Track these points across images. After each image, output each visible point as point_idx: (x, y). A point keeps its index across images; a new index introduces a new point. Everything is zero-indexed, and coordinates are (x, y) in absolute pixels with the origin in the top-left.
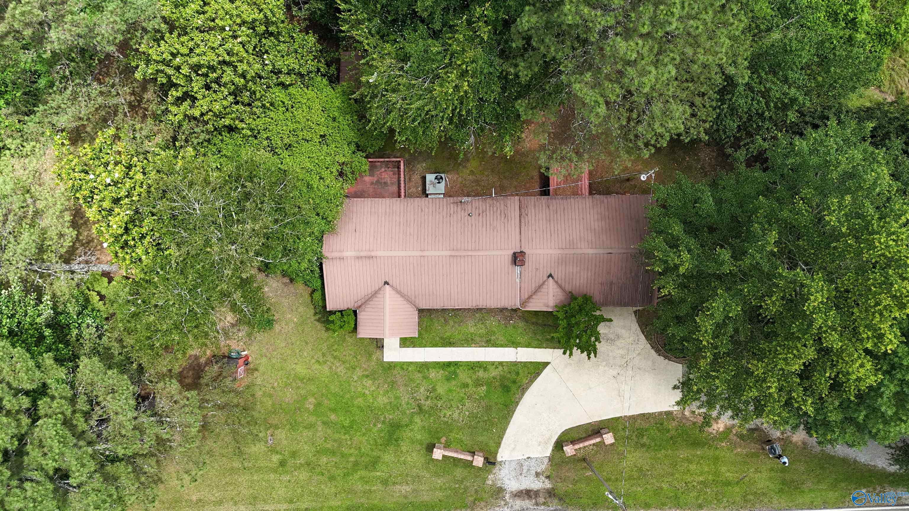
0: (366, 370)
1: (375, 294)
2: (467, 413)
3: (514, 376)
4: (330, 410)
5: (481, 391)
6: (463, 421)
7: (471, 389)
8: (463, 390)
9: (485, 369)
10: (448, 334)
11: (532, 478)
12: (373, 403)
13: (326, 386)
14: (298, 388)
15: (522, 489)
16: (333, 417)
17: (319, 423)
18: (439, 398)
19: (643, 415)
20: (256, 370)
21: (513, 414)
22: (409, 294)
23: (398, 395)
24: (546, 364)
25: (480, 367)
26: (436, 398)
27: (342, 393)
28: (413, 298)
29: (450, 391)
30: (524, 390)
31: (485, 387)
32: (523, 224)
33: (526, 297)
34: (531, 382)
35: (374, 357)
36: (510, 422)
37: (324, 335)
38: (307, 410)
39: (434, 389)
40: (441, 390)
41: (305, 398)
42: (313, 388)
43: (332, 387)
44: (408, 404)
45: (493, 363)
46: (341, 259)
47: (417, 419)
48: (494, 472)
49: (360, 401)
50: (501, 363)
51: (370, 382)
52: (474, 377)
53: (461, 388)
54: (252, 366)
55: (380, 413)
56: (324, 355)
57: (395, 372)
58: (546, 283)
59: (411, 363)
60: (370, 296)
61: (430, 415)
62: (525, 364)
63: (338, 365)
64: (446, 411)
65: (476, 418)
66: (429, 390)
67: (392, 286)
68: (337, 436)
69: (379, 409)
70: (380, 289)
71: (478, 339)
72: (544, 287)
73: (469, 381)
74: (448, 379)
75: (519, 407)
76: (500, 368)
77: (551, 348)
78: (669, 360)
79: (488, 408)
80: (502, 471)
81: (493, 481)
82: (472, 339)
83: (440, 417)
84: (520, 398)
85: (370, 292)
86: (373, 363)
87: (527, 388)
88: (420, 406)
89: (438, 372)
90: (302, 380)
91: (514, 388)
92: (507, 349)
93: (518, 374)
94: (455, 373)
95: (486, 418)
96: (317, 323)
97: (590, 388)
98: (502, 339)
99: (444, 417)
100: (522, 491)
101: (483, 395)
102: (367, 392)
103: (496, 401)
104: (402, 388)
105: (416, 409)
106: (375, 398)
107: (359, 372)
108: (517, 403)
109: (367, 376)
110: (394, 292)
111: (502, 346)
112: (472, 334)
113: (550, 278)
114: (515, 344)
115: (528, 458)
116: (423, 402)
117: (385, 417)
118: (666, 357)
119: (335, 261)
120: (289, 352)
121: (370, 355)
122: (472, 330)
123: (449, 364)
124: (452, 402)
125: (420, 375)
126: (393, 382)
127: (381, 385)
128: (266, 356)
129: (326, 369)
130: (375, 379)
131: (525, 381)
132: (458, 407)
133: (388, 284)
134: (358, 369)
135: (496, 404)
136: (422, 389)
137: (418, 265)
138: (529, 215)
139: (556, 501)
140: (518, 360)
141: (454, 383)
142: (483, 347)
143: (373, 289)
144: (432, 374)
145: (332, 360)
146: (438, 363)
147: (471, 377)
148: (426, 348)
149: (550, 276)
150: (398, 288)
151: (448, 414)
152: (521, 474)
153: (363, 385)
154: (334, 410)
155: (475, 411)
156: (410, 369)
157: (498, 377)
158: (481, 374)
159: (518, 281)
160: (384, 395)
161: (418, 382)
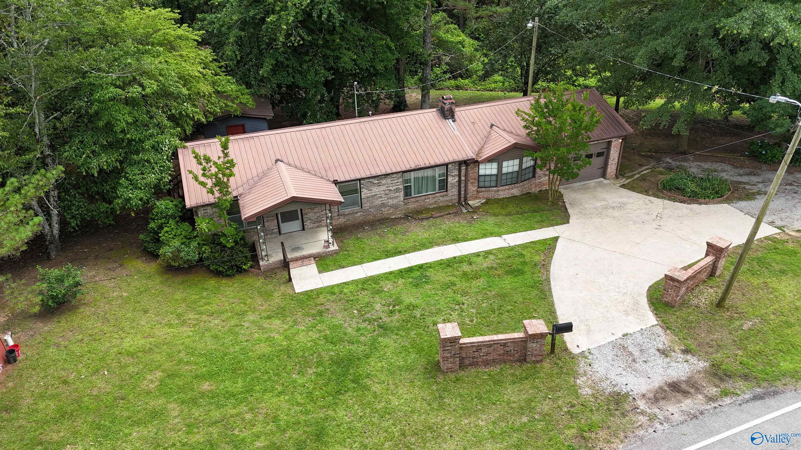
0: (265, 311)
1: (263, 175)
2: (473, 310)
3: (519, 259)
5: (479, 284)
7: (462, 285)
8: (449, 290)
9: (470, 262)
10: (391, 246)
11: (660, 361)
12: (290, 344)
15: (657, 385)
18: (412, 307)
21: (550, 292)
23: (335, 323)
24: (555, 239)
25: (460, 262)
26: (407, 309)
28: (323, 172)
29: (428, 296)
30: (546, 267)
31: (482, 279)
33: (477, 149)
34: (549, 257)
39: (398, 302)
40: (410, 299)
42: (158, 357)
44: (358, 329)
45: (476, 255)
48: (581, 371)
50: (488, 252)
51: (277, 322)
52: (458, 273)
53: (444, 289)
57: (321, 300)
59: (345, 283)
60: (256, 179)
61: (408, 330)
62: (525, 246)
64: (434, 318)
66: (390, 304)
67: (288, 164)
68: (216, 414)
70: (270, 169)
71: (438, 240)
72: (492, 135)
73: (454, 279)
74: (417, 286)
75: (553, 283)
76: (492, 256)
77: (549, 227)
78: (706, 204)
79: (504, 296)
80: (596, 366)
81: (590, 387)
82: (431, 243)
85: (255, 175)
86: (277, 301)
87: (549, 264)
88: (382, 326)
89: (396, 283)
91: (528, 269)
92: (486, 240)
93: (522, 255)
94: (424, 277)
98: (474, 234)
100: (661, 388)
101: (485, 287)
103: (511, 286)
104: (340, 315)
105: (379, 331)
106: (290, 338)
107: (252, 316)
108: (547, 280)
109: (269, 318)
111: (477, 239)
112: (427, 239)
113: (494, 127)
114: (496, 234)
115: (624, 336)
116: (386, 320)
118: (700, 204)
121: (268, 294)
122: (425, 236)
123: (409, 270)
125: (366, 292)
126: (321, 312)
127: (299, 320)
128: (58, 345)
130: (285, 317)
131: (539, 258)
132: (452, 308)
133: (281, 161)
134: (249, 313)
135: (515, 289)
136: (378, 306)
139: (740, 383)
140: (512, 245)
142: (451, 244)
143: (260, 171)
144: (387, 286)
146: (390, 273)
147: (453, 275)
148: (363, 265)
149: (492, 125)
150: (298, 164)
152: (634, 360)
153: (264, 329)
155: (484, 305)
156: (345, 289)
157: (496, 266)
158: (466, 268)
160: (309, 330)
161: (366, 300)
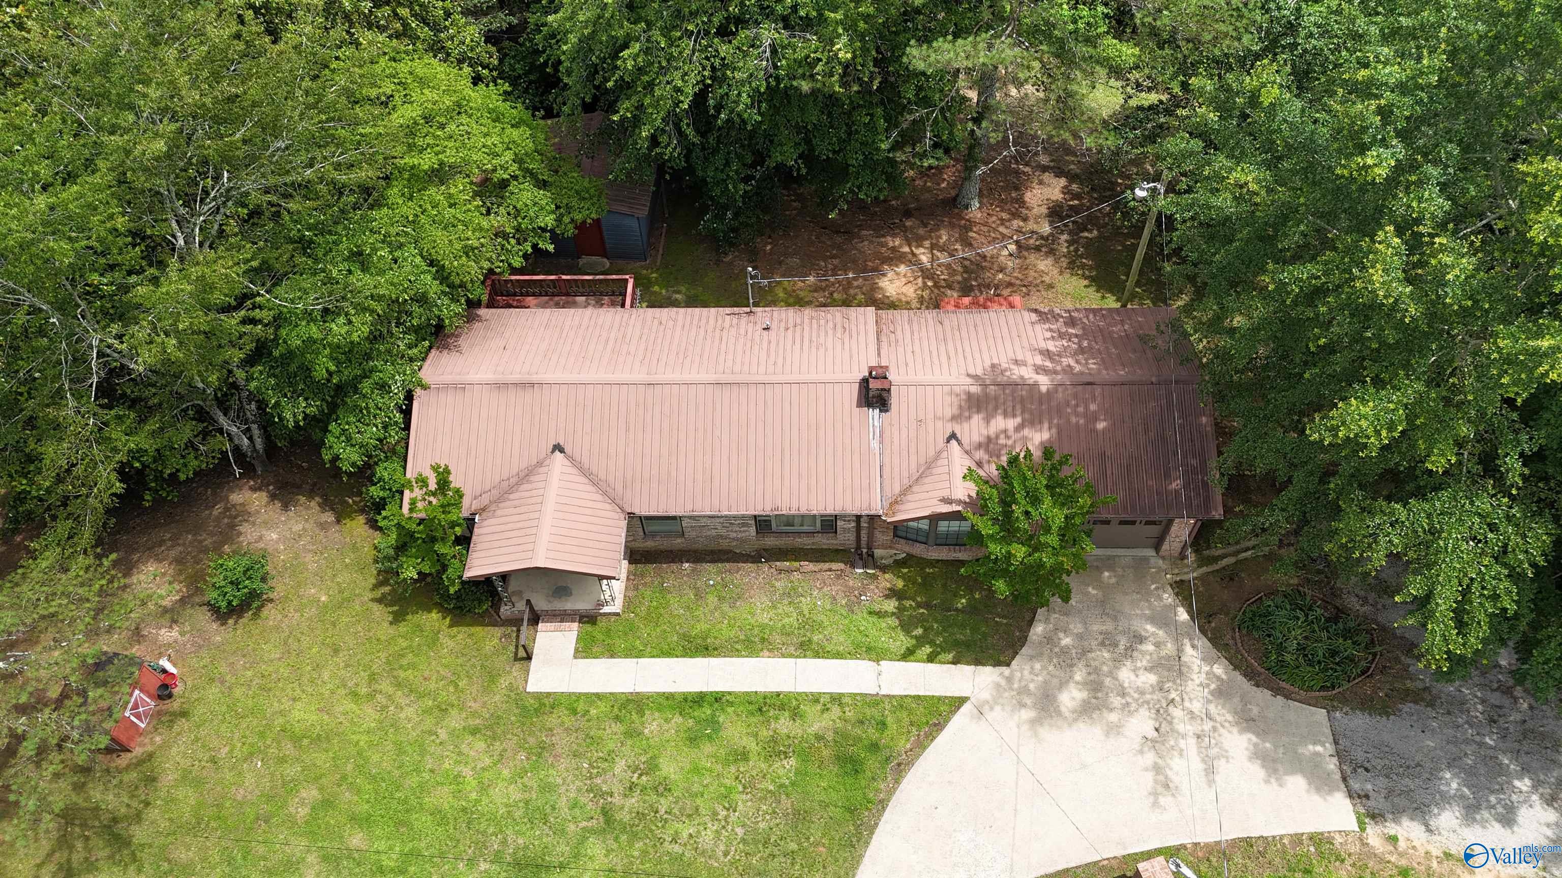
0: (474, 715)
1: (526, 476)
2: (740, 831)
3: (872, 733)
4: (353, 818)
5: (781, 772)
6: (726, 854)
7: (756, 764)
8: (733, 769)
9: (796, 714)
10: (702, 626)
12: (478, 801)
13: (360, 754)
14: (282, 760)
16: (356, 840)
17: (311, 858)
18: (663, 788)
19: (1248, 842)
20: (184, 714)
21: (872, 833)
22: (611, 479)
23: (551, 779)
24: (959, 702)
25: (782, 708)
26: (655, 789)
27: (397, 773)
28: (619, 487)
29: (696, 770)
30: (901, 769)
31: (793, 761)
32: (884, 345)
33: (897, 490)
34: (921, 746)
35: (503, 682)
36: (861, 856)
37: (385, 630)
38: (291, 821)
39: (652, 767)
40: (669, 769)
41: (290, 787)
42: (322, 759)
43: (375, 758)
44: (574, 805)
45: (815, 698)
46: (460, 387)
47: (595, 848)
49: (443, 798)
50: (837, 699)
51: (481, 745)
52: (765, 733)
53: (726, 763)
54: (175, 705)
55: (491, 830)
56: (372, 678)
57: (552, 720)
58: (945, 454)
59: (598, 696)
60: (513, 481)
61: (634, 836)
62: (901, 703)
63: (403, 701)
64: (680, 826)
65: (766, 843)
66: (637, 768)
67: (570, 458)
69: (493, 819)
70: (540, 464)
71: (777, 639)
72: (940, 462)
73: (752, 746)
74: (693, 740)
75: (887, 815)
76: (836, 711)
77: (968, 663)
78: (1287, 697)
79: (800, 817)
82: (763, 640)
83: (662, 841)
84: (891, 792)
85: (515, 471)
86: (497, 698)
87: (910, 764)
88: (606, 813)
89: (667, 721)
90: (296, 740)
91: (872, 763)
92: (852, 664)
93: (882, 725)
94: (713, 722)
95: (793, 846)
96: (376, 607)
97: (1084, 766)
98: (840, 640)
99: (674, 841)
101: (787, 782)
102: (467, 771)
103: (823, 797)
104: (564, 763)
105: (598, 822)
106: (483, 788)
107: (455, 720)
108: (883, 805)
109: (474, 731)
110: (574, 471)
111: (838, 655)
112: (763, 627)
113: (954, 442)
114: (875, 653)
116: (617, 800)
117: (504, 842)
118: (1277, 691)
119: (442, 395)
120: (285, 672)
121: (492, 677)
122: (764, 618)
123: (699, 699)
124: (699, 801)
125: (618, 728)
126: (542, 747)
127: (509, 754)
128: (223, 682)
129: (369, 715)
130: (494, 738)
131: (904, 744)
132: (715, 814)
133: (562, 451)
134: (454, 712)
135: (825, 806)
136: (620, 765)
137: (637, 405)
138: (899, 332)
140: (883, 692)
141: (708, 748)
142: (791, 656)
143: (524, 465)
144: (653, 725)
145: (391, 690)
146: (669, 696)
147: (756, 735)
148: (642, 661)
149: (953, 437)
150: (586, 461)
151: (685, 835)
153: (460, 753)
154: (363, 821)
155: (762, 825)
156: (593, 712)
157: (830, 736)
158: (784, 725)
159: (875, 444)
160: (512, 781)
161: (611, 745)
